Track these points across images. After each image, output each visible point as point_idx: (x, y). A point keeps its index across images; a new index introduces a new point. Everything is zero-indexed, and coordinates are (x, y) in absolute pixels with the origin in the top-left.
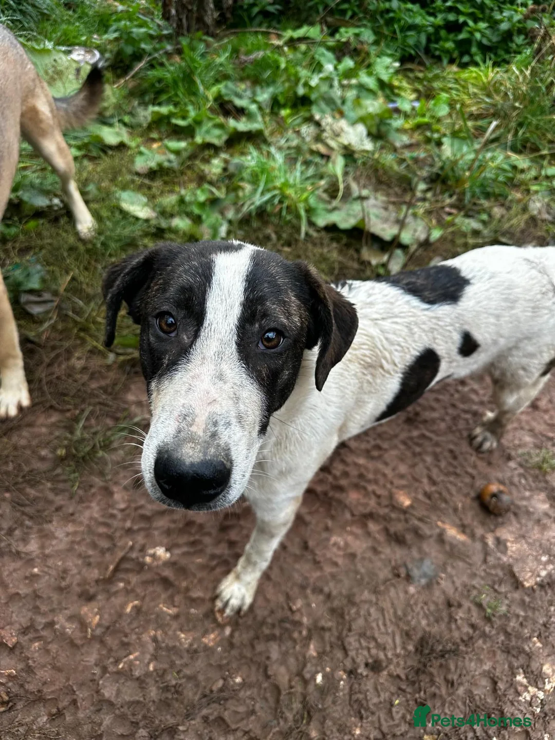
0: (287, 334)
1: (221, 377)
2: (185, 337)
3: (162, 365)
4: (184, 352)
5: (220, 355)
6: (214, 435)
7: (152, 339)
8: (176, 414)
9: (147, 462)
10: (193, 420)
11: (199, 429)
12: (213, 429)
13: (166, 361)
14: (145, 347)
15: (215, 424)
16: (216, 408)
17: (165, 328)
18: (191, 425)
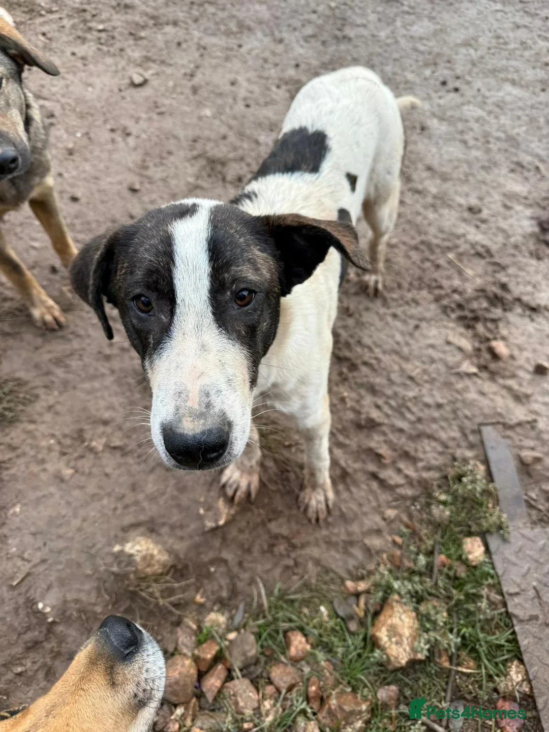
0: (257, 290)
1: (204, 347)
2: (163, 317)
3: (149, 344)
4: (166, 331)
5: (198, 327)
6: (208, 405)
7: (134, 321)
8: (172, 392)
9: (157, 438)
10: (187, 396)
11: (194, 402)
12: (207, 400)
13: (151, 341)
14: (131, 329)
15: (207, 395)
16: (205, 380)
17: (143, 308)
18: (186, 401)
